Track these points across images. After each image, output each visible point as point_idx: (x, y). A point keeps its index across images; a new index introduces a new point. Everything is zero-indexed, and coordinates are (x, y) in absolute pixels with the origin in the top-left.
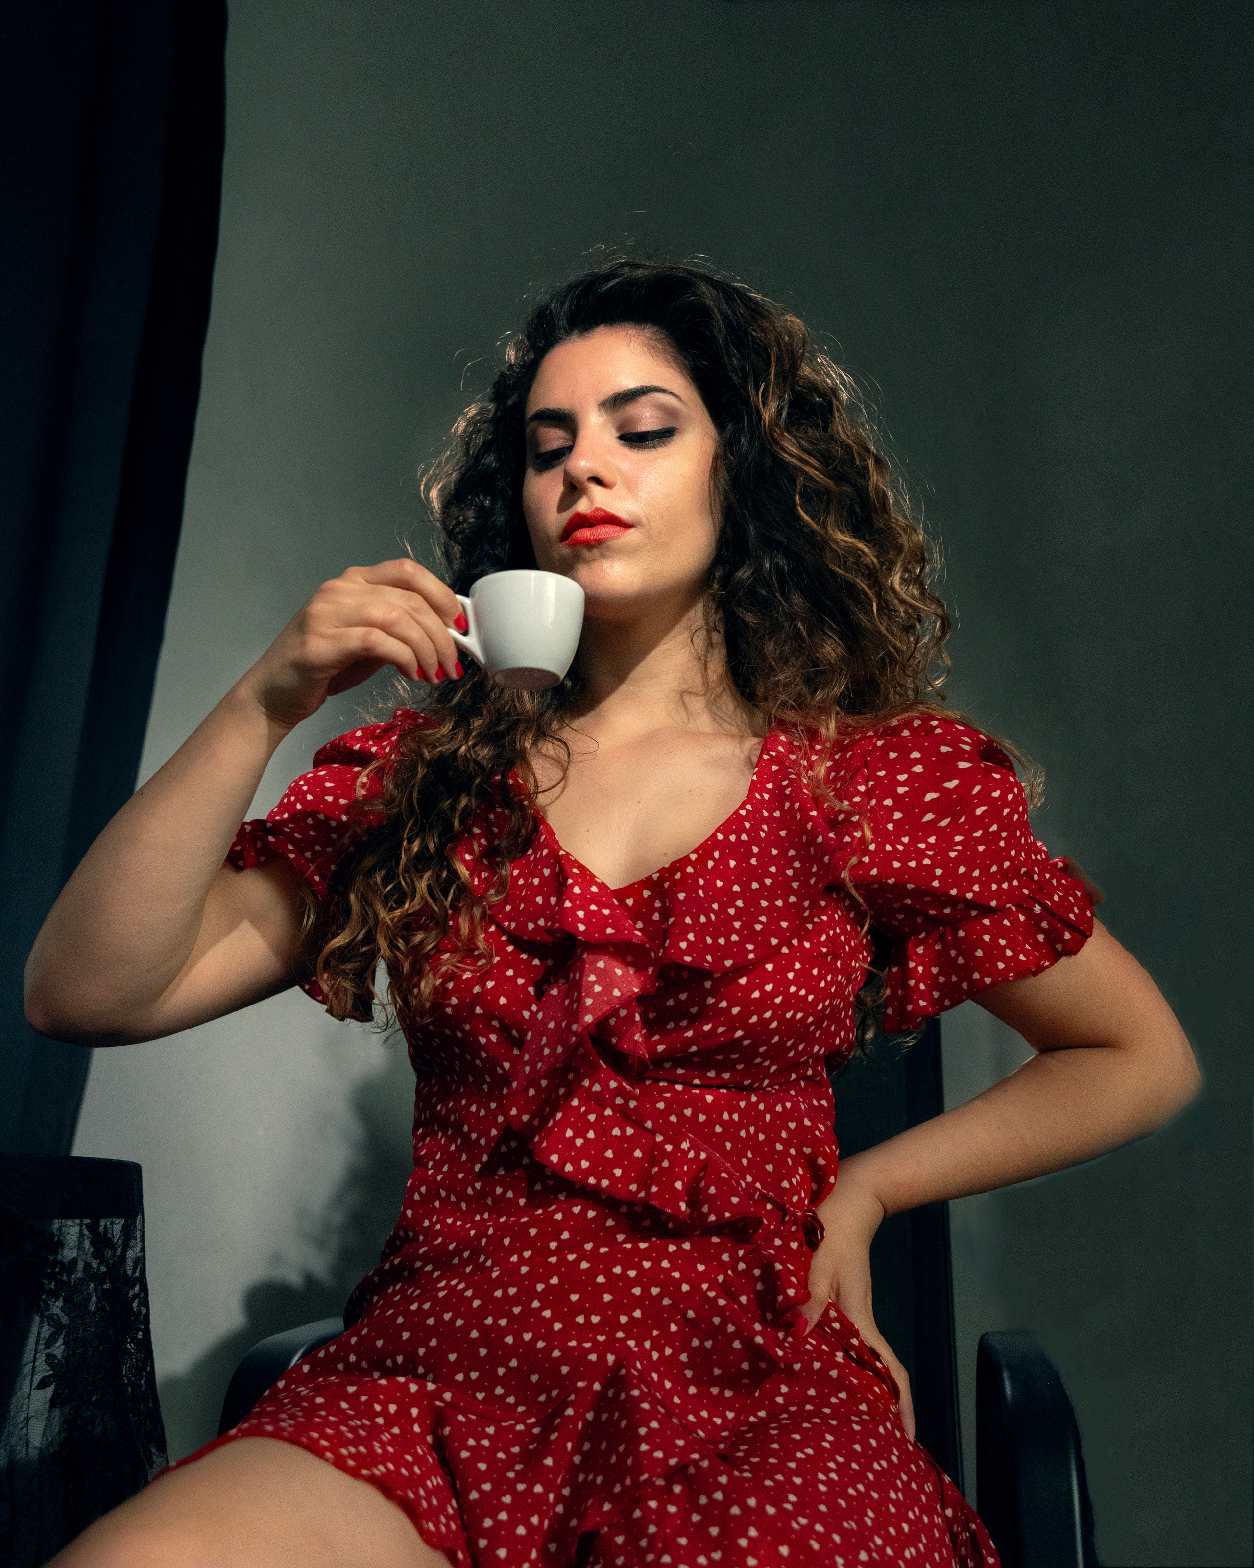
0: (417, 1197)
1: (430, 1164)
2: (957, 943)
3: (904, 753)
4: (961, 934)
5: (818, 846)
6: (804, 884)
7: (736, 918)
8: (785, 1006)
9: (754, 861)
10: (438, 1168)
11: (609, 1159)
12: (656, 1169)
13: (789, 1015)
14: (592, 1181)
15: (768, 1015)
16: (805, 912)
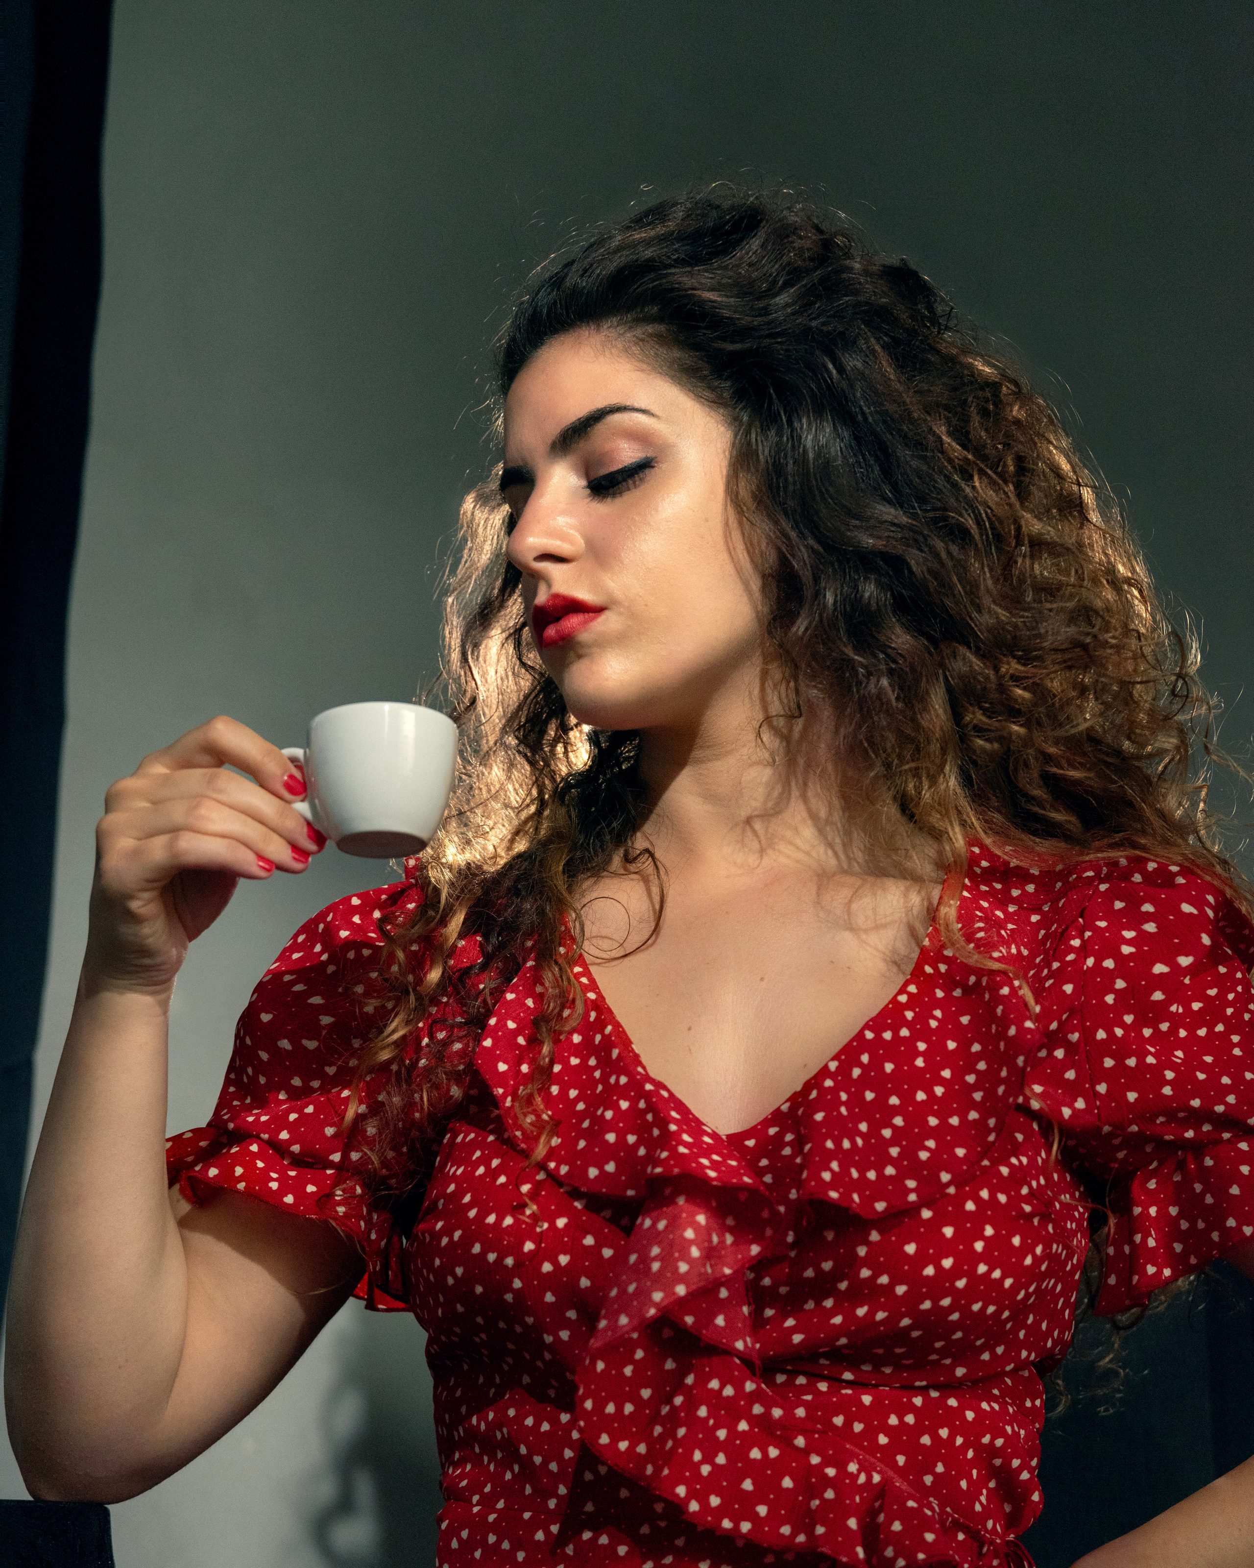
0: (455, 1544)
1: (475, 1498)
2: (1203, 1174)
3: (1134, 904)
4: (1209, 1162)
5: (1009, 1040)
6: (990, 1094)
7: (893, 1142)
8: (970, 1294)
9: (920, 1062)
10: (488, 1503)
11: (747, 1492)
12: (817, 1502)
13: (976, 1307)
14: (727, 1524)
15: (946, 1302)
16: (989, 1134)
